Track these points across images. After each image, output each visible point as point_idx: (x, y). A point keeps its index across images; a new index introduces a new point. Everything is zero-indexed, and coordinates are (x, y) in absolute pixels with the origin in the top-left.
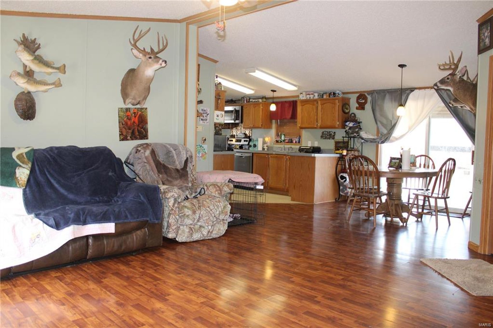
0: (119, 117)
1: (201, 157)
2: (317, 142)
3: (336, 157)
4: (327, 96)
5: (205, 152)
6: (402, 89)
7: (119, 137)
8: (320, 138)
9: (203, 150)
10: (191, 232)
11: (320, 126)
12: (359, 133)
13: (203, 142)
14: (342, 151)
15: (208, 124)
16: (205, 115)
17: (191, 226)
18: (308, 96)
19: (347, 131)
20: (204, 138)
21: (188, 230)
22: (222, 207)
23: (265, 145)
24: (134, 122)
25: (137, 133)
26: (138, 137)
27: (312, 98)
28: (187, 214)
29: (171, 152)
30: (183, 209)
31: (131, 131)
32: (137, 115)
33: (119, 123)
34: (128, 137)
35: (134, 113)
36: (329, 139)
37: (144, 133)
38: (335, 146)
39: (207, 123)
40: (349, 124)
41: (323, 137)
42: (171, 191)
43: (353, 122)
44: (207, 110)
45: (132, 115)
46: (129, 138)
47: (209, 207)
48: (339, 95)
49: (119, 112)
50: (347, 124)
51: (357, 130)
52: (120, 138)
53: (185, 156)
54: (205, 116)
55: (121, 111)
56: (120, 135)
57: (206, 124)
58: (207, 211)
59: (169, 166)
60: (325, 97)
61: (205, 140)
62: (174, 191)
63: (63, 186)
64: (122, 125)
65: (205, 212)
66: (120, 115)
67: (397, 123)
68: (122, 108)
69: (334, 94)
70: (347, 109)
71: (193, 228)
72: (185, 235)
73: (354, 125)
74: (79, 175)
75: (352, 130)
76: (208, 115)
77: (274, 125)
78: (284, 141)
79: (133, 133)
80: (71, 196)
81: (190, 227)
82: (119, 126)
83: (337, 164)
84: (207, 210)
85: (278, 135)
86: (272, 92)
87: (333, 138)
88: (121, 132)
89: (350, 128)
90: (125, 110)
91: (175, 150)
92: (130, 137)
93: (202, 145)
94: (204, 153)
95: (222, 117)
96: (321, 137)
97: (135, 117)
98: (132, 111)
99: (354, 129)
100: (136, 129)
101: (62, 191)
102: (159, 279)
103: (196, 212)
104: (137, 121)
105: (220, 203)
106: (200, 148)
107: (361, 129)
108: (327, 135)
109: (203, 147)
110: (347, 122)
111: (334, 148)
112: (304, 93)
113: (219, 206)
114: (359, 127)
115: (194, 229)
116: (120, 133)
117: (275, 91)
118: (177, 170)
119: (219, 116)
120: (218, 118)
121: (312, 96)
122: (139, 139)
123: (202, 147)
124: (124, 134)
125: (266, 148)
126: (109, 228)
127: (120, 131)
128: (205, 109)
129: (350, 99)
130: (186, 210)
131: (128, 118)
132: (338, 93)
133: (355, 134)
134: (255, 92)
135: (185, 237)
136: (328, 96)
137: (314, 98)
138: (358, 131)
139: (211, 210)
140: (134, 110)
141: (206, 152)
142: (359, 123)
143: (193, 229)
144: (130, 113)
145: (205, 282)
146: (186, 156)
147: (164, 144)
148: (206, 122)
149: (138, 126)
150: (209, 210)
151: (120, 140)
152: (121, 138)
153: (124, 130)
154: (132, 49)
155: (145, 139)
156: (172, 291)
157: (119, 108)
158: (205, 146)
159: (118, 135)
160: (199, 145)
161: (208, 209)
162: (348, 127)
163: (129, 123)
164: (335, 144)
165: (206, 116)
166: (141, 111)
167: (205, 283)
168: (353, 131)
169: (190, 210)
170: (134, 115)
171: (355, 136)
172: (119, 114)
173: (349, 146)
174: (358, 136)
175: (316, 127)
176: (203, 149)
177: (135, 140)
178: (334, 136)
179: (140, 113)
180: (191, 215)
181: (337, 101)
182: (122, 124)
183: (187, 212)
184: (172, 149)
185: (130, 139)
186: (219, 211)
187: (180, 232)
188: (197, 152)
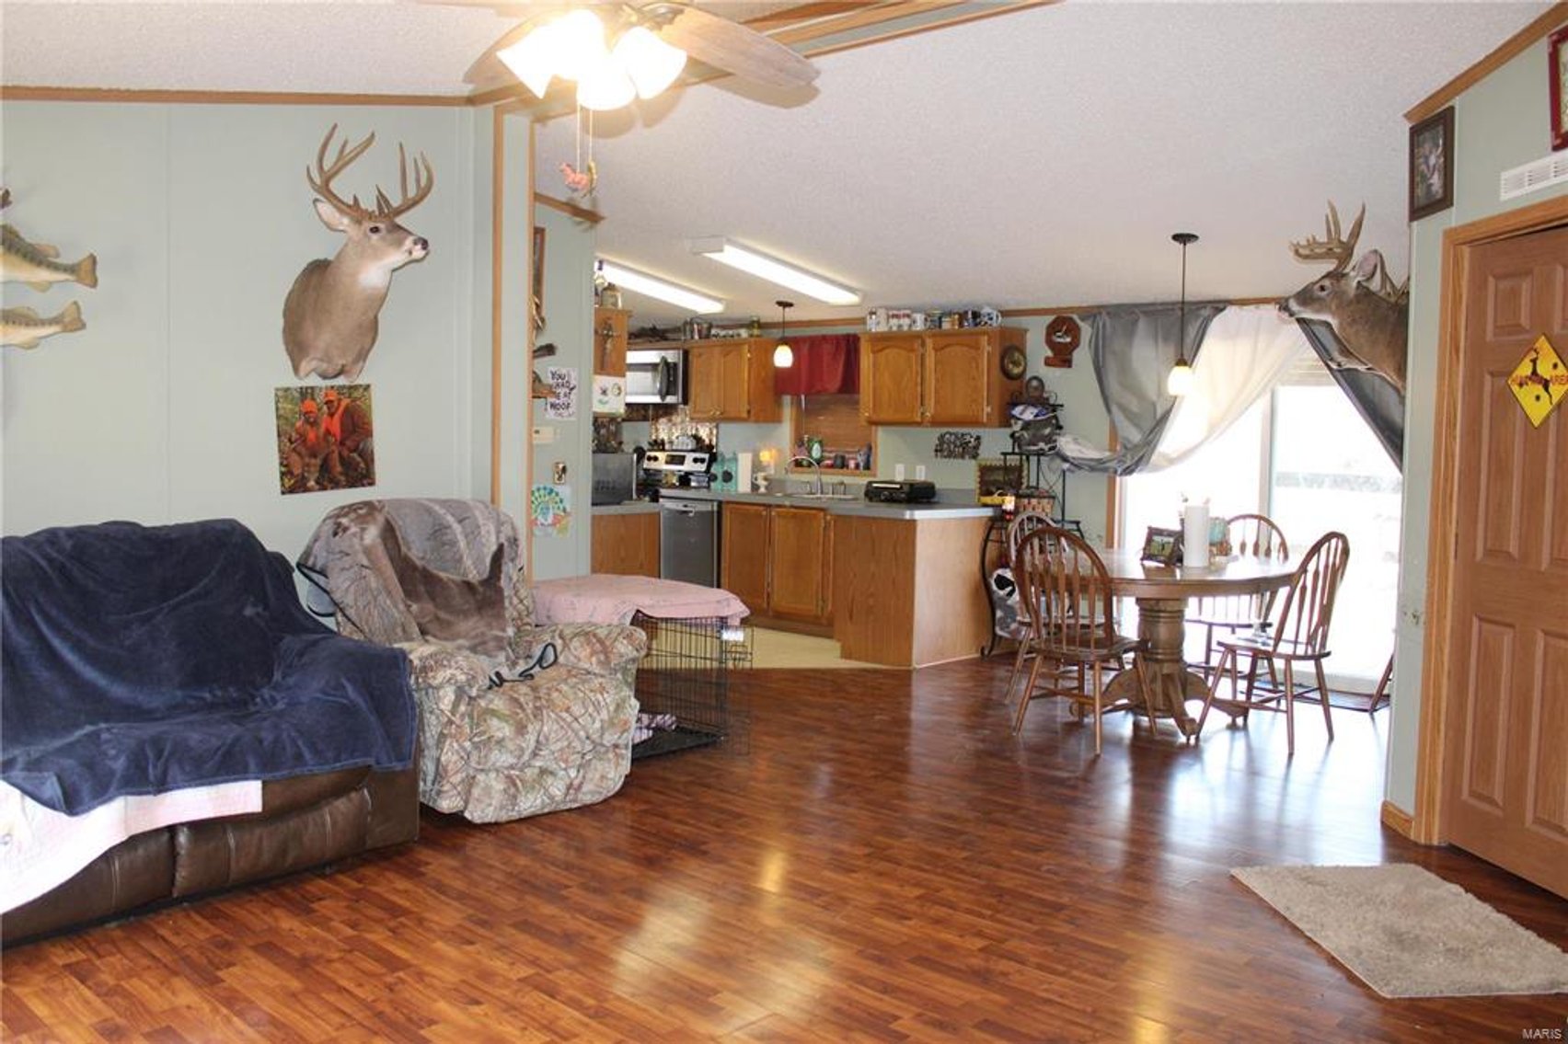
0: (278, 417)
1: (553, 524)
2: (923, 468)
3: (981, 518)
4: (953, 325)
5: (564, 510)
6: (1183, 302)
7: (278, 483)
8: (933, 454)
9: (556, 502)
10: (512, 790)
11: (933, 417)
12: (1055, 441)
13: (557, 476)
14: (1000, 498)
15: (573, 419)
16: (562, 391)
17: (512, 772)
18: (894, 322)
19: (1017, 435)
20: (561, 466)
21: (501, 787)
22: (612, 708)
23: (761, 475)
24: (328, 432)
25: (339, 469)
26: (343, 478)
27: (906, 328)
28: (500, 735)
29: (449, 527)
30: (485, 721)
31: (318, 461)
32: (337, 408)
33: (279, 436)
34: (309, 481)
35: (329, 403)
36: (963, 457)
37: (362, 465)
38: (978, 480)
39: (570, 415)
40: (1021, 414)
41: (941, 451)
42: (445, 663)
43: (1034, 405)
44: (569, 375)
45: (320, 410)
46: (312, 483)
47: (568, 710)
48: (991, 319)
49: (277, 402)
50: (1017, 411)
51: (1047, 431)
52: (283, 485)
53: (493, 539)
54: (562, 395)
55: (286, 397)
56: (283, 474)
57: (565, 419)
58: (562, 723)
59: (443, 575)
60: (946, 325)
61: (564, 469)
62: (456, 663)
63: (93, 659)
64: (288, 444)
65: (555, 727)
66: (281, 412)
67: (1174, 410)
68: (287, 390)
69: (976, 315)
70: (1016, 364)
71: (517, 776)
72: (494, 802)
73: (1037, 416)
74: (147, 619)
75: (1030, 432)
76: (572, 389)
77: (788, 411)
78: (819, 462)
79: (325, 467)
80: (119, 691)
81: (509, 777)
82: (279, 446)
83: (986, 540)
84: (564, 720)
85: (799, 442)
86: (781, 308)
87: (975, 457)
88: (286, 466)
89: (1027, 425)
90: (297, 395)
91: (460, 522)
92: (317, 482)
93: (557, 489)
94: (562, 514)
95: (619, 394)
96: (936, 451)
97: (331, 415)
98: (320, 398)
99: (1038, 429)
100: (336, 455)
101: (90, 673)
102: (405, 965)
103: (526, 727)
104: (336, 426)
105: (606, 695)
106: (547, 498)
107: (1060, 428)
108: (955, 446)
109: (557, 494)
110: (1015, 405)
111: (978, 485)
112: (882, 313)
113: (602, 703)
114: (1054, 421)
115: (521, 780)
116: (283, 469)
117: (791, 305)
118: (468, 585)
119: (608, 392)
120: (605, 399)
121: (905, 322)
122: (344, 487)
123: (554, 494)
124: (297, 471)
125: (762, 483)
126: (245, 796)
127: (281, 464)
128: (564, 371)
129: (1026, 331)
130: (495, 722)
131: (307, 421)
132: (989, 314)
133: (1042, 445)
134: (727, 307)
135: (492, 808)
136: (957, 322)
137: (914, 329)
138: (1049, 434)
139: (576, 719)
140: (326, 395)
141: (568, 510)
142: (1054, 411)
143: (518, 782)
144: (312, 403)
145: (549, 971)
146: (498, 538)
147: (427, 503)
148: (565, 413)
149: (342, 443)
150: (569, 719)
151: (283, 493)
152: (287, 486)
153: (295, 457)
154: (316, 201)
155: (363, 485)
156: (442, 1006)
157: (277, 389)
158: (564, 491)
159: (278, 475)
160: (545, 489)
161: (565, 715)
162: (1020, 423)
163: (311, 435)
164: (978, 474)
165: (565, 395)
166: (349, 397)
167: (550, 976)
168: (1034, 436)
169: (507, 721)
170: (329, 408)
171: (1042, 449)
172: (277, 409)
173: (1025, 480)
174: (1050, 449)
175: (919, 419)
176: (557, 499)
177: (332, 488)
178: (976, 447)
179: (345, 402)
180: (511, 740)
181: (986, 338)
182: (290, 440)
183: (499, 729)
184: (450, 519)
185: (317, 487)
186: (602, 721)
187: (476, 792)
188: (539, 511)
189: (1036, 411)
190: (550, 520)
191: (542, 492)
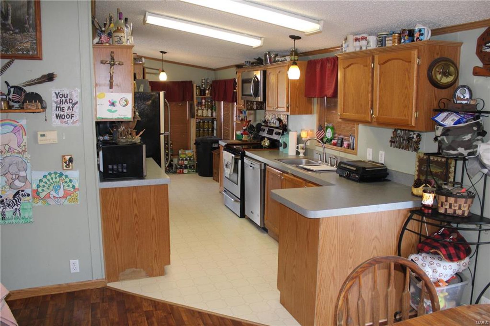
2: (383, 153)
4: (394, 42)
5: (74, 187)
9: (66, 182)
11: (377, 118)
12: (476, 146)
13: (65, 165)
15: (77, 125)
16: (66, 106)
18: (357, 43)
19: (439, 139)
20: (68, 158)
27: (364, 48)
36: (407, 148)
38: (417, 168)
39: (74, 122)
40: (443, 120)
41: (394, 142)
43: (457, 113)
44: (71, 95)
48: (422, 35)
50: (440, 118)
51: (468, 137)
54: (66, 108)
57: (70, 125)
60: (389, 44)
61: (71, 160)
69: (411, 33)
70: (446, 74)
73: (458, 122)
75: (451, 138)
76: (76, 104)
77: (316, 108)
78: (330, 141)
83: (404, 228)
86: (293, 40)
87: (416, 149)
89: (447, 131)
93: (65, 173)
94: (72, 190)
95: (126, 105)
96: (391, 142)
99: (459, 136)
106: (58, 179)
107: (483, 133)
108: (403, 140)
109: (67, 176)
110: (441, 111)
112: (351, 38)
114: (475, 128)
117: (299, 38)
119: (117, 104)
120: (114, 109)
121: (364, 43)
123: (64, 177)
125: (301, 151)
128: (66, 92)
132: (420, 31)
133: (461, 150)
134: (264, 42)
136: (396, 40)
137: (369, 48)
138: (469, 140)
141: (77, 186)
142: (478, 117)
148: (70, 121)
158: (74, 174)
160: (55, 173)
162: (441, 128)
164: (418, 164)
165: (69, 108)
168: (453, 141)
171: (461, 154)
173: (451, 175)
174: (470, 154)
175: (369, 120)
176: (67, 180)
178: (418, 142)
181: (416, 52)
188: (51, 188)
189: (456, 118)
190: (61, 193)
191: (53, 176)
